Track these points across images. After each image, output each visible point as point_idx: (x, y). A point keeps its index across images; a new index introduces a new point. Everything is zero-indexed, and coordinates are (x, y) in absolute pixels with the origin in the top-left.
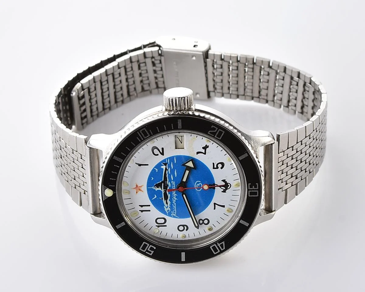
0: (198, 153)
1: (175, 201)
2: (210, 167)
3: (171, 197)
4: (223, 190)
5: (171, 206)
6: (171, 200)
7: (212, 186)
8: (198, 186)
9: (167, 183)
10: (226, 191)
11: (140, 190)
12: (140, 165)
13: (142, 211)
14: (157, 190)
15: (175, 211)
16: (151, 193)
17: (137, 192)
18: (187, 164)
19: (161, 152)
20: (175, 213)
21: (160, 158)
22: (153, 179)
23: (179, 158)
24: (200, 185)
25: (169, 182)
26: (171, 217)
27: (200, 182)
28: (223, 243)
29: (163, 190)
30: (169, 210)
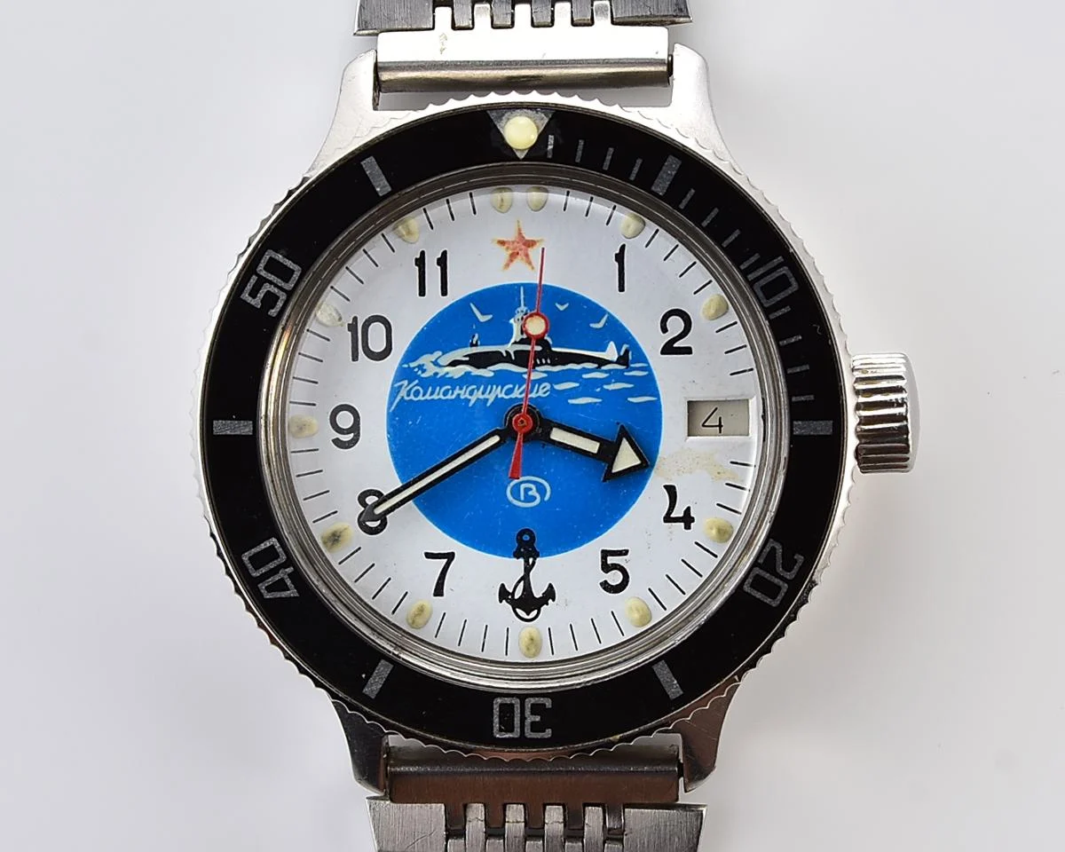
0: (671, 491)
1: (462, 397)
2: (609, 539)
3: (478, 381)
4: (511, 591)
5: (444, 380)
6: (466, 380)
7: (527, 549)
8: (531, 489)
9: (542, 364)
10: (504, 601)
11: (513, 256)
12: (620, 258)
13: (420, 262)
14: (511, 326)
15: (421, 398)
16: (499, 300)
17: (502, 243)
18: (625, 444)
19: (675, 345)
20: (412, 397)
21: (650, 341)
22: (562, 308)
23: (654, 411)
24: (535, 498)
25: (545, 375)
26: (396, 380)
27: (546, 498)
28: (292, 592)
29: (510, 348)
30: (424, 371)
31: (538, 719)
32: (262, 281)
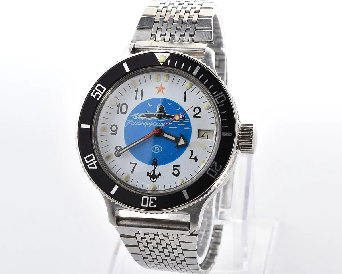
0: (192, 151)
1: (143, 125)
2: (175, 162)
3: (148, 121)
4: (150, 173)
5: (139, 120)
6: (144, 121)
7: (155, 163)
8: (157, 148)
9: (163, 118)
10: (148, 176)
11: (159, 91)
12: (185, 93)
13: (137, 91)
14: (157, 108)
15: (133, 124)
16: (154, 101)
17: (157, 88)
18: (182, 139)
19: (197, 115)
20: (131, 124)
21: (190, 114)
23: (189, 132)
24: (158, 151)
25: (164, 121)
26: (127, 119)
27: (161, 151)
28: (96, 167)
29: (156, 113)
30: (134, 118)
31: (153, 202)
32: (96, 91)
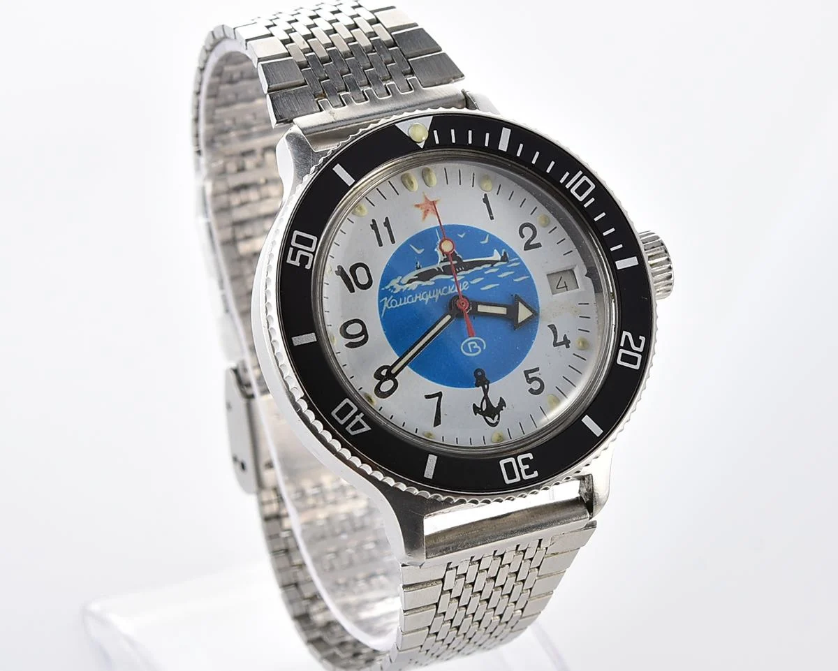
0: (552, 327)
1: (420, 300)
2: (527, 364)
3: (426, 288)
4: (479, 407)
6: (420, 289)
7: (481, 380)
8: (474, 345)
9: (460, 271)
10: (477, 414)
11: (426, 212)
12: (486, 201)
13: (374, 226)
14: (436, 253)
15: (397, 306)
16: (425, 239)
17: (418, 206)
18: (521, 305)
19: (531, 243)
20: (392, 306)
21: (516, 245)
22: (462, 236)
23: (530, 283)
24: (478, 349)
25: (463, 277)
26: (380, 298)
27: (484, 348)
28: (367, 428)
29: (439, 265)
30: (394, 290)
31: (527, 467)
32: (296, 250)
